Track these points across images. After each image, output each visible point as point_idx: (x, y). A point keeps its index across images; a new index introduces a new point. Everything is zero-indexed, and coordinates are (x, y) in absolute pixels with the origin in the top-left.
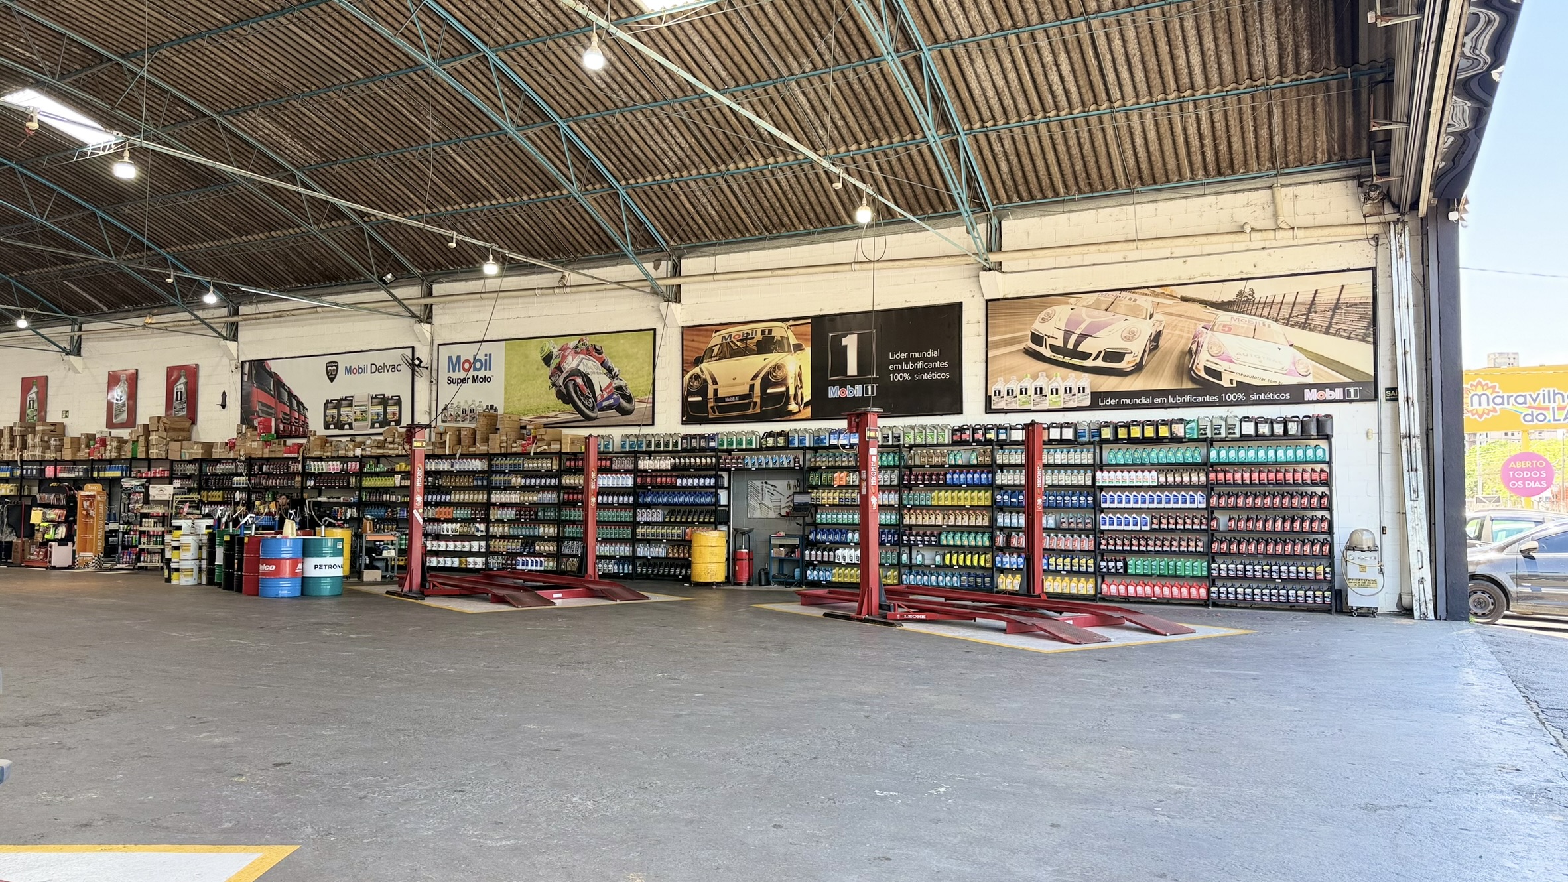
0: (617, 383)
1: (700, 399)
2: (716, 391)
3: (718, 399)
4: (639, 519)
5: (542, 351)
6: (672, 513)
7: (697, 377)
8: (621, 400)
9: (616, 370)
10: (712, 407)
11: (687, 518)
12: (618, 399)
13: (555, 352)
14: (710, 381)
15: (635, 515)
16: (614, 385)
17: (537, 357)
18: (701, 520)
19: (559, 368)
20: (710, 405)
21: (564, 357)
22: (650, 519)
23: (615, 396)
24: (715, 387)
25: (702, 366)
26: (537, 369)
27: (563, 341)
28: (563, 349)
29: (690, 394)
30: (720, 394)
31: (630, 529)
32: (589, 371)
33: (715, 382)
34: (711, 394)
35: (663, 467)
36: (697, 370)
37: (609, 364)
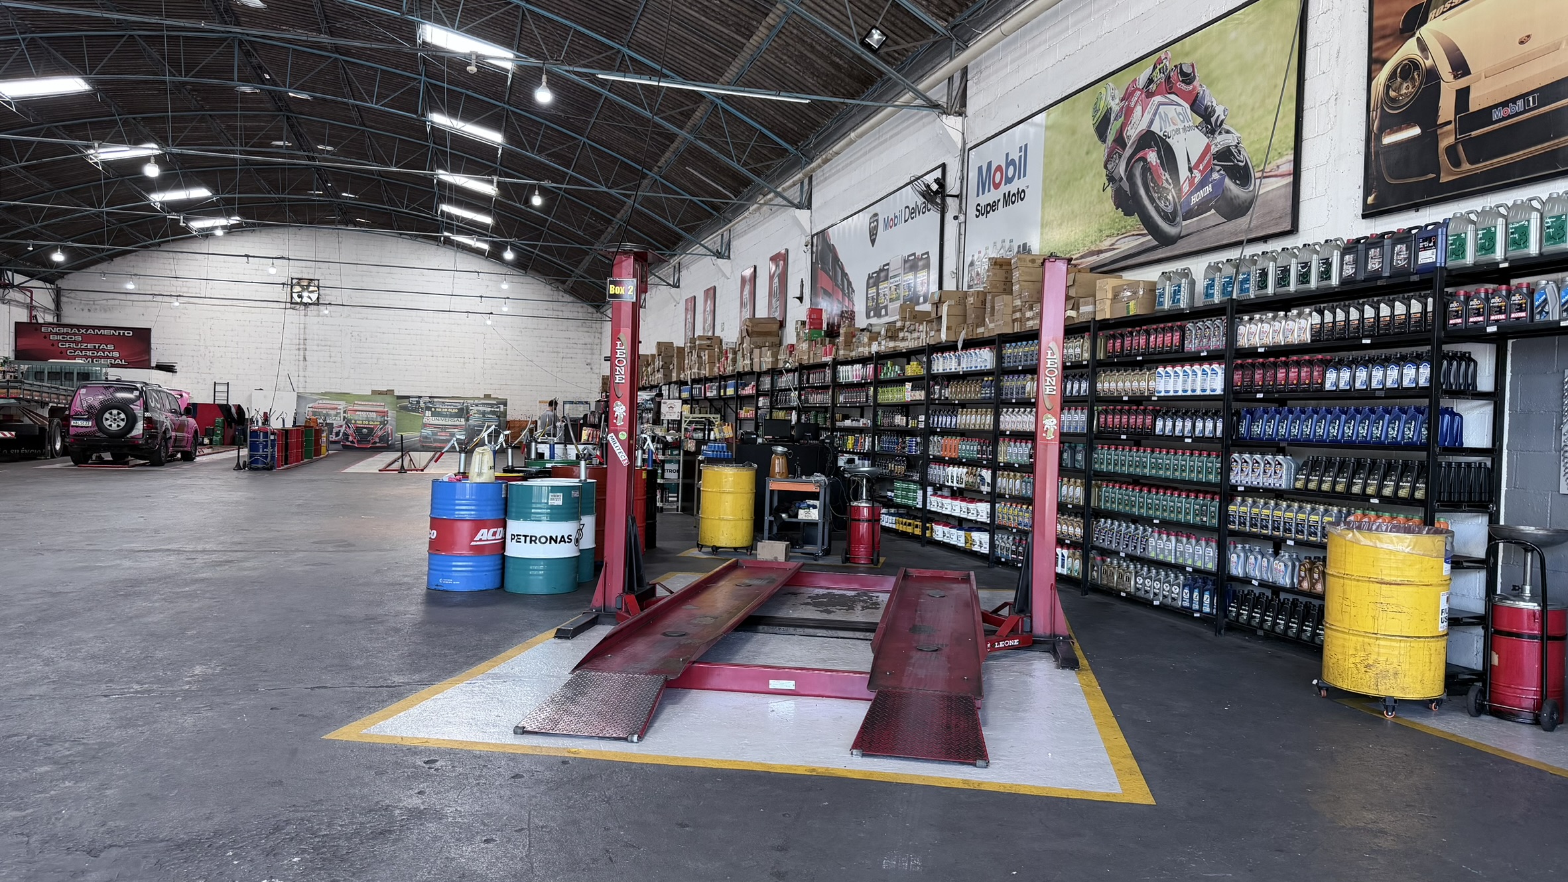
0: (1221, 141)
1: (1416, 131)
2: (1463, 96)
3: (1467, 118)
4: (1234, 478)
5: (1096, 110)
6: (1312, 466)
7: (1408, 69)
8: (1227, 181)
9: (1219, 111)
10: (1451, 150)
11: (1350, 485)
12: (1222, 180)
13: (1115, 105)
14: (1445, 70)
15: (1226, 470)
16: (1214, 149)
17: (1088, 125)
18: (1387, 492)
19: (1120, 141)
20: (1445, 142)
21: (1128, 112)
22: (1260, 480)
23: (1215, 176)
24: (1462, 83)
25: (1424, 32)
26: (1087, 153)
27: (1126, 78)
28: (1127, 97)
29: (1391, 123)
30: (1476, 103)
31: (1216, 502)
32: (1169, 129)
33: (1460, 67)
34: (1447, 108)
35: (1294, 339)
36: (1409, 49)
37: (1207, 102)
